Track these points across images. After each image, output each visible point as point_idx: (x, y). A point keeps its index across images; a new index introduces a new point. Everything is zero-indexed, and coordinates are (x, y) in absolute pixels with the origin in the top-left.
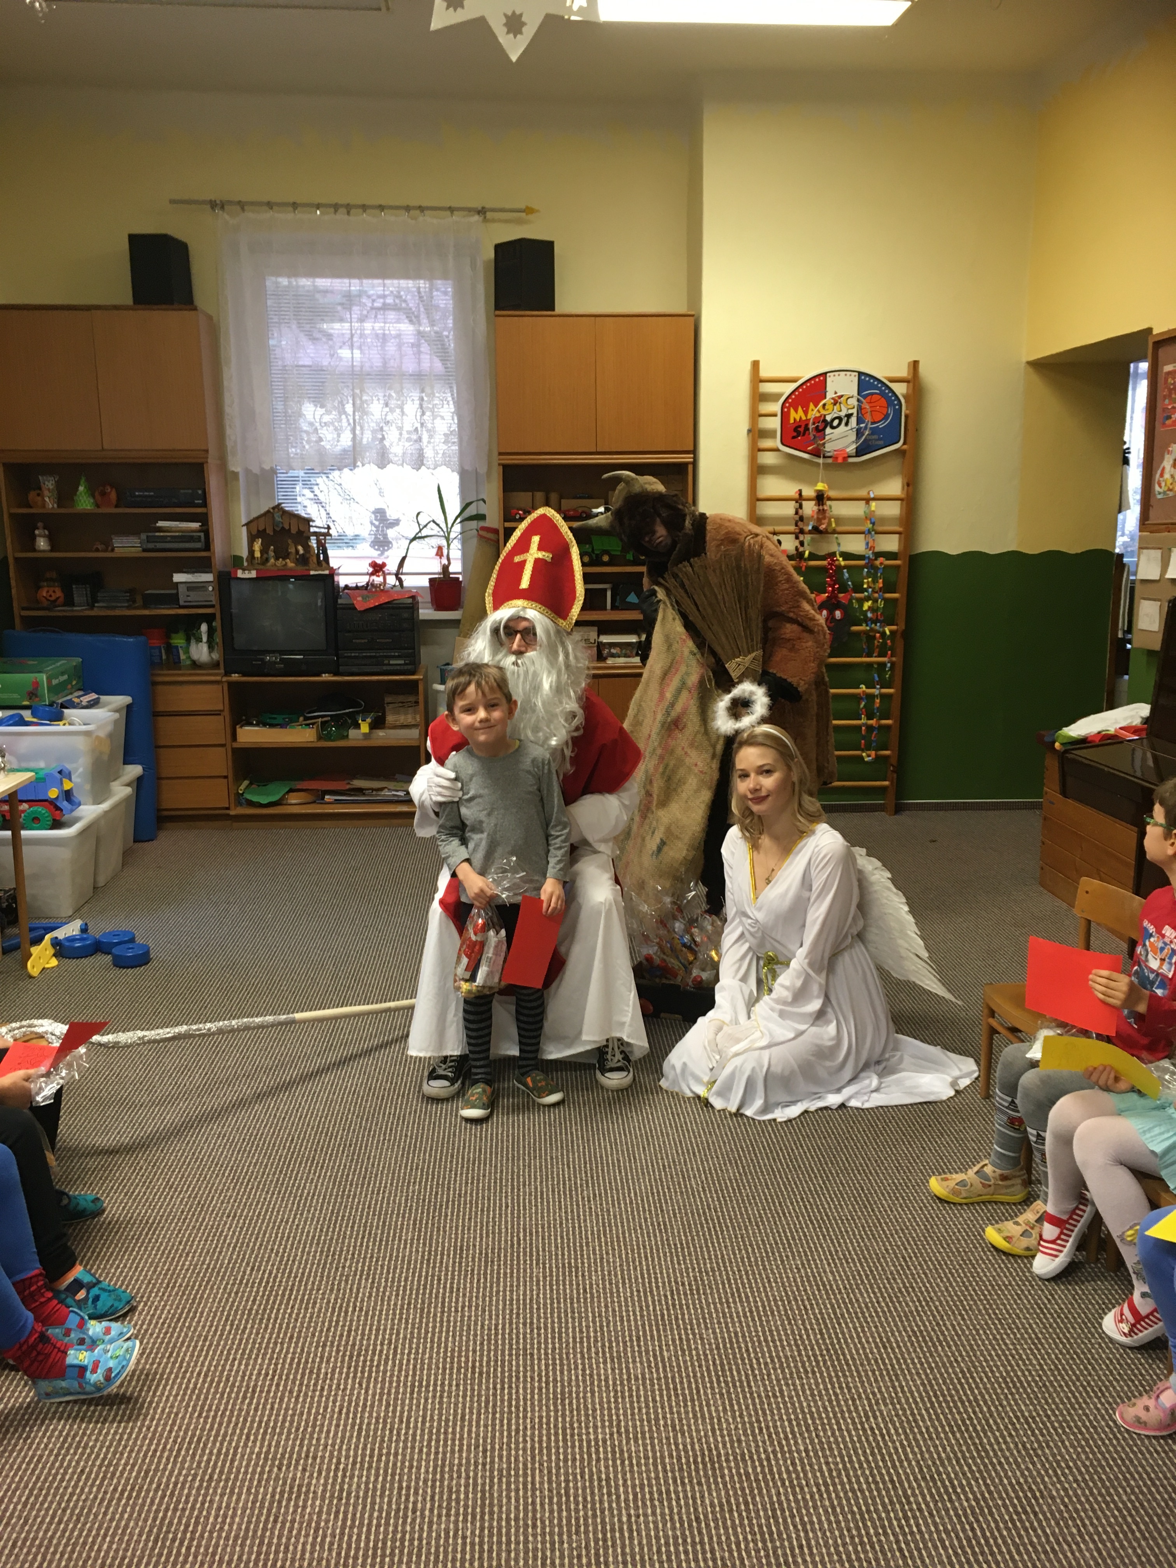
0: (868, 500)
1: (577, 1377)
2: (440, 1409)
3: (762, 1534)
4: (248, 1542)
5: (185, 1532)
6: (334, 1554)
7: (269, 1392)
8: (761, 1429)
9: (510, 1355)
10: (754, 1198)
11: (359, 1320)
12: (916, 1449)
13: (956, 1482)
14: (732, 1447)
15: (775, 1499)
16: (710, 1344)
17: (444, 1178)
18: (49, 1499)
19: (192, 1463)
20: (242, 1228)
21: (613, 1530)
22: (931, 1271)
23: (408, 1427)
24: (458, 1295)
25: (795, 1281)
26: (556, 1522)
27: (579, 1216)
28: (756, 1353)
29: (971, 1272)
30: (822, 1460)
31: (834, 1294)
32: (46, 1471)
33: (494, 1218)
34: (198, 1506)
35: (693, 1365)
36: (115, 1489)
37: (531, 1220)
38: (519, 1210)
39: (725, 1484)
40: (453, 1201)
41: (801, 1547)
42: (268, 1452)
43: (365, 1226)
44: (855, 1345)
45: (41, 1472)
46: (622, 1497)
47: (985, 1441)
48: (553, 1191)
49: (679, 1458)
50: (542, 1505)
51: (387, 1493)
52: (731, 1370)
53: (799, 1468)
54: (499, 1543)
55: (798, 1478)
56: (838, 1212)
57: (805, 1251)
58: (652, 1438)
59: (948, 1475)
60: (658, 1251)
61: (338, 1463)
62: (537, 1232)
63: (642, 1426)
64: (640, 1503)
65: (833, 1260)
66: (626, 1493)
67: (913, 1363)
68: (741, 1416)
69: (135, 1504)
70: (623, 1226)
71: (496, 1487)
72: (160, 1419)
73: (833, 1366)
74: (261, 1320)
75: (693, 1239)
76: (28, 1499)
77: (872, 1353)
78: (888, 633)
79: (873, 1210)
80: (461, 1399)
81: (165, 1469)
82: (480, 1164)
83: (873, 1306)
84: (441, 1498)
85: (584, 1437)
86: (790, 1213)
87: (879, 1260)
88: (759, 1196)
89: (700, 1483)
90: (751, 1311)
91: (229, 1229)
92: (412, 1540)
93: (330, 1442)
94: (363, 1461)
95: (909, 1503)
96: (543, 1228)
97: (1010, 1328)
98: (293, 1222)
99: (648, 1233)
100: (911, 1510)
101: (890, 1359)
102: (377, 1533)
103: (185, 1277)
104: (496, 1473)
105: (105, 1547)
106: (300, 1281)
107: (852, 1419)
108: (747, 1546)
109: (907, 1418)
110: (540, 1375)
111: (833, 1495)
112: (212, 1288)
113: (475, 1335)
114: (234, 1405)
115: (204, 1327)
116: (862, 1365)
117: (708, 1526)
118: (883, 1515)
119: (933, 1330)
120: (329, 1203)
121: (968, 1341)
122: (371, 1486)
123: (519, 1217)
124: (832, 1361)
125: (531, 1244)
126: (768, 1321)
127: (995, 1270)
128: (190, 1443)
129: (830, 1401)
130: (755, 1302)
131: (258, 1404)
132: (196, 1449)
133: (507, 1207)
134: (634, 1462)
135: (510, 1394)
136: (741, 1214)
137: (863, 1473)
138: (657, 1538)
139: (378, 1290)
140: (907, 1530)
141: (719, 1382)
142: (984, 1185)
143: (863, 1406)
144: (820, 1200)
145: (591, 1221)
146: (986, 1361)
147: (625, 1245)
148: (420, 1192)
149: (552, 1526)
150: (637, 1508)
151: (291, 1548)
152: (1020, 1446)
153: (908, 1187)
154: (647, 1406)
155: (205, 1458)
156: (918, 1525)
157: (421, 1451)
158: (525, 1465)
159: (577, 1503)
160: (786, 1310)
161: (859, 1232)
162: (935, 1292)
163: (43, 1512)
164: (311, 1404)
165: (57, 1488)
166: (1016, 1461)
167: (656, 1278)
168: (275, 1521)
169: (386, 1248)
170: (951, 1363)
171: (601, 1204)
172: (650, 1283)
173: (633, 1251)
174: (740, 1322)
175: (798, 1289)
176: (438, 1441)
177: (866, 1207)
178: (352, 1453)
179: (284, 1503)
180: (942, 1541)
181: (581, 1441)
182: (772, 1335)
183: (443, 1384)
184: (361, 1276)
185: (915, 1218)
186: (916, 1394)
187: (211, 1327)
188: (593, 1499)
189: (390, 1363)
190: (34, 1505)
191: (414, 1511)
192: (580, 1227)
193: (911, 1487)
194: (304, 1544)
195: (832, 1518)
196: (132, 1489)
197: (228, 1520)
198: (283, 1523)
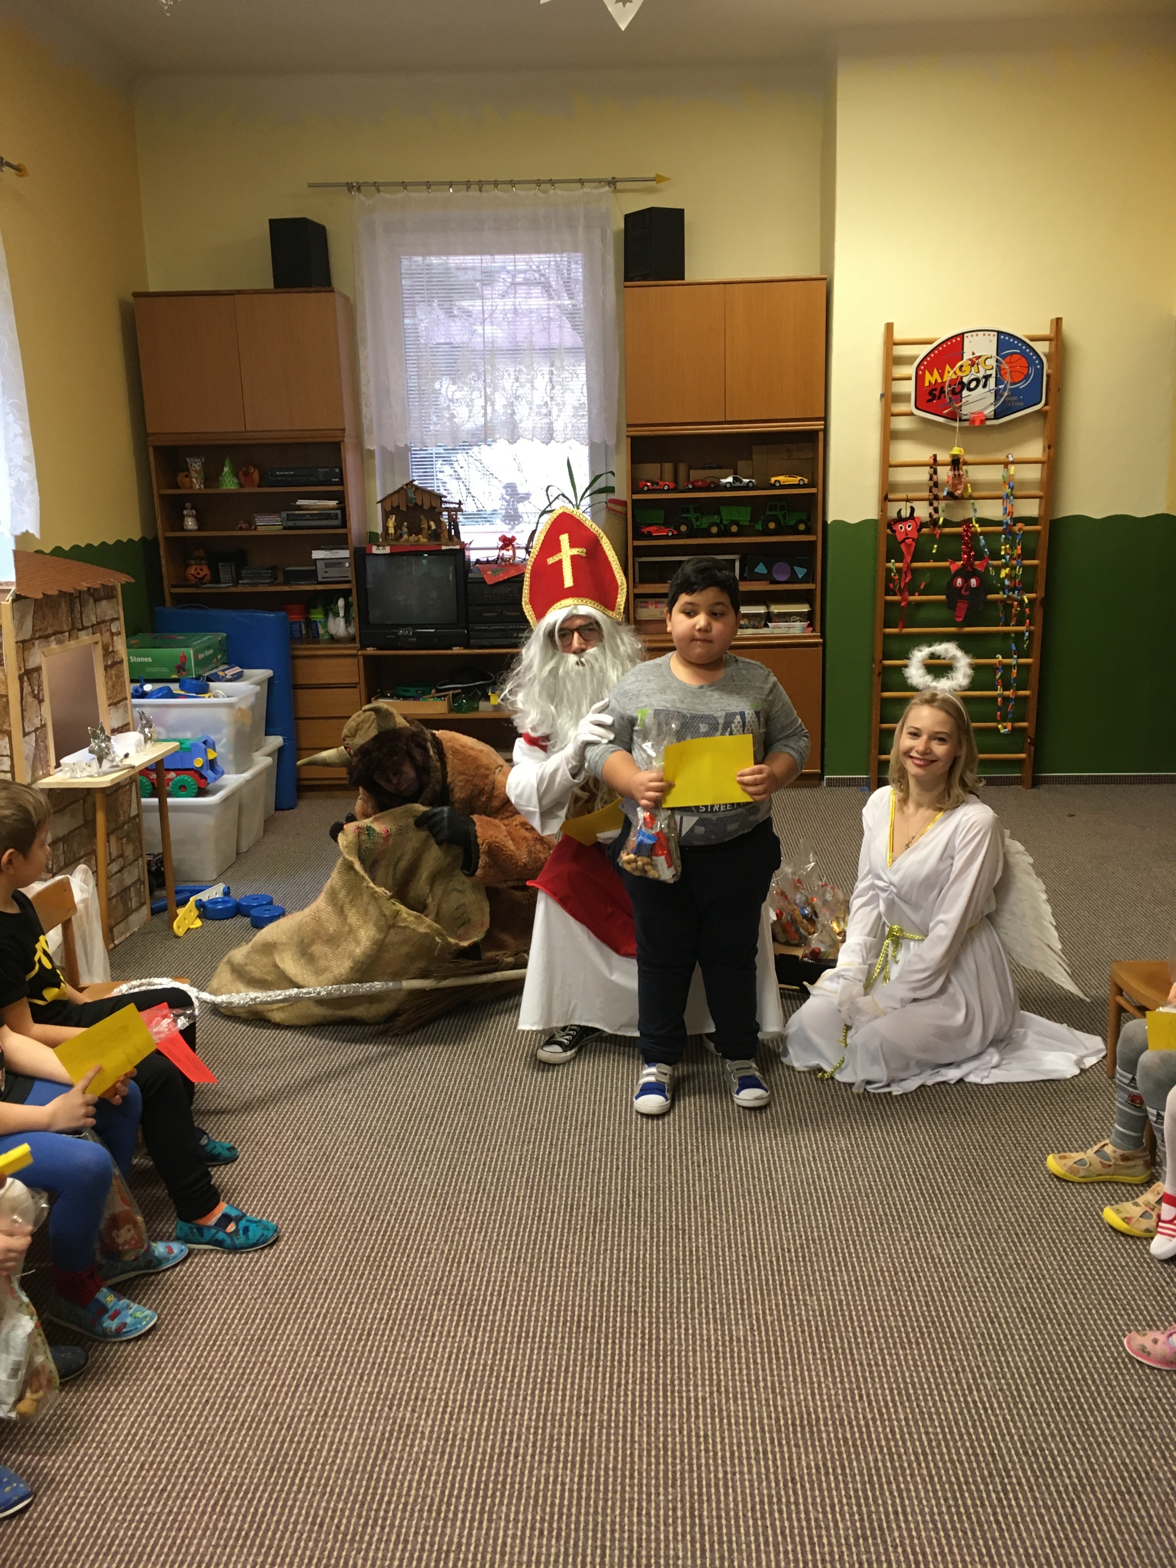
0: (1006, 464)
1: (680, 1335)
2: (545, 1360)
3: (857, 1498)
4: (358, 1476)
5: (299, 1463)
6: (438, 1492)
7: (383, 1335)
8: (861, 1396)
9: (615, 1311)
10: (865, 1170)
11: (470, 1272)
12: (1019, 1424)
13: (1059, 1459)
14: (831, 1411)
15: (872, 1464)
16: (814, 1311)
17: (558, 1139)
18: (176, 1425)
19: (308, 1398)
20: (363, 1179)
21: (708, 1485)
22: (1044, 1248)
23: (513, 1376)
24: (566, 1251)
25: (903, 1252)
26: (653, 1474)
27: (688, 1181)
28: (860, 1321)
29: (1085, 1251)
30: (922, 1430)
31: (943, 1268)
32: (173, 1400)
33: (604, 1179)
34: (313, 1440)
35: (795, 1330)
36: (236, 1420)
37: (640, 1182)
38: (629, 1173)
39: (822, 1447)
40: (566, 1162)
41: (896, 1513)
42: (380, 1392)
43: (480, 1182)
44: (962, 1319)
45: (169, 1401)
46: (720, 1454)
47: (1091, 1419)
48: (664, 1155)
49: (778, 1420)
50: (640, 1457)
51: (491, 1437)
52: (833, 1337)
53: (898, 1436)
54: (597, 1491)
55: (896, 1446)
56: (951, 1187)
57: (914, 1224)
58: (751, 1399)
59: (1051, 1452)
60: (765, 1217)
61: (446, 1406)
62: (646, 1194)
63: (742, 1387)
64: (736, 1461)
65: (944, 1234)
66: (723, 1450)
67: (1021, 1339)
68: (842, 1382)
69: (254, 1434)
70: (731, 1192)
71: (596, 1437)
72: (280, 1356)
73: (938, 1338)
74: (379, 1266)
75: (801, 1208)
76: (156, 1425)
77: (979, 1327)
78: (1026, 601)
79: (987, 1186)
80: (565, 1352)
81: (283, 1403)
82: (593, 1126)
83: (982, 1281)
84: (542, 1446)
85: (684, 1394)
86: (901, 1186)
87: (990, 1235)
88: (870, 1167)
89: (797, 1446)
90: (857, 1281)
91: (352, 1179)
92: (512, 1484)
93: (439, 1386)
94: (469, 1404)
95: (1009, 1477)
96: (652, 1190)
97: (1125, 1309)
98: (412, 1175)
99: (757, 1200)
100: (1011, 1483)
101: (997, 1335)
102: (480, 1474)
103: (308, 1223)
104: (596, 1424)
105: (225, 1473)
106: (417, 1232)
107: (955, 1391)
108: (841, 1509)
109: (1011, 1393)
110: (643, 1332)
111: (932, 1465)
112: (334, 1234)
113: (582, 1291)
114: (350, 1346)
115: (324, 1271)
116: (968, 1338)
117: (803, 1487)
118: (982, 1487)
119: (1043, 1307)
120: (446, 1159)
121: (1079, 1319)
122: (476, 1429)
123: (629, 1180)
124: (937, 1333)
125: (640, 1206)
126: (873, 1291)
127: (1112, 1250)
128: (307, 1380)
129: (933, 1372)
130: (862, 1271)
131: (372, 1346)
132: (312, 1386)
133: (618, 1169)
134: (733, 1421)
135: (613, 1349)
136: (852, 1185)
137: (963, 1445)
138: (752, 1495)
139: (490, 1243)
140: (1005, 1503)
141: (820, 1348)
142: (1103, 1165)
143: (967, 1379)
144: (933, 1174)
145: (700, 1186)
146: (1097, 1340)
147: (733, 1210)
148: (533, 1152)
149: (649, 1478)
150: (733, 1465)
151: (398, 1484)
152: (1128, 1426)
153: (1025, 1164)
154: (748, 1368)
155: (321, 1395)
156: (1016, 1499)
157: (525, 1399)
158: (625, 1417)
159: (674, 1458)
160: (892, 1282)
161: (972, 1206)
162: (1048, 1271)
163: (169, 1438)
164: (423, 1348)
165: (184, 1416)
166: (1122, 1441)
167: (762, 1244)
168: (384, 1458)
169: (499, 1204)
170: (1060, 1341)
171: (711, 1170)
172: (756, 1248)
173: (740, 1216)
174: (845, 1291)
175: (906, 1261)
176: (542, 1390)
177: (980, 1183)
178: (459, 1397)
179: (393, 1442)
180: (1041, 1516)
181: (681, 1398)
182: (877, 1305)
183: (548, 1336)
184: (474, 1229)
185: (1030, 1196)
186: (1022, 1370)
187: (331, 1271)
188: (690, 1455)
189: (499, 1313)
190: (161, 1431)
191: (516, 1457)
192: (689, 1191)
193: (1011, 1461)
194: (411, 1481)
195: (929, 1487)
196: (252, 1421)
197: (340, 1454)
198: (392, 1460)
